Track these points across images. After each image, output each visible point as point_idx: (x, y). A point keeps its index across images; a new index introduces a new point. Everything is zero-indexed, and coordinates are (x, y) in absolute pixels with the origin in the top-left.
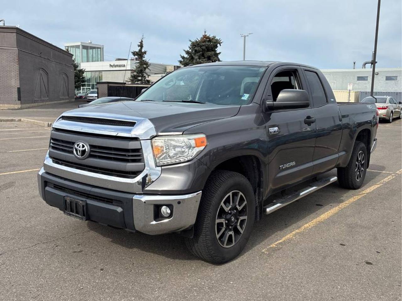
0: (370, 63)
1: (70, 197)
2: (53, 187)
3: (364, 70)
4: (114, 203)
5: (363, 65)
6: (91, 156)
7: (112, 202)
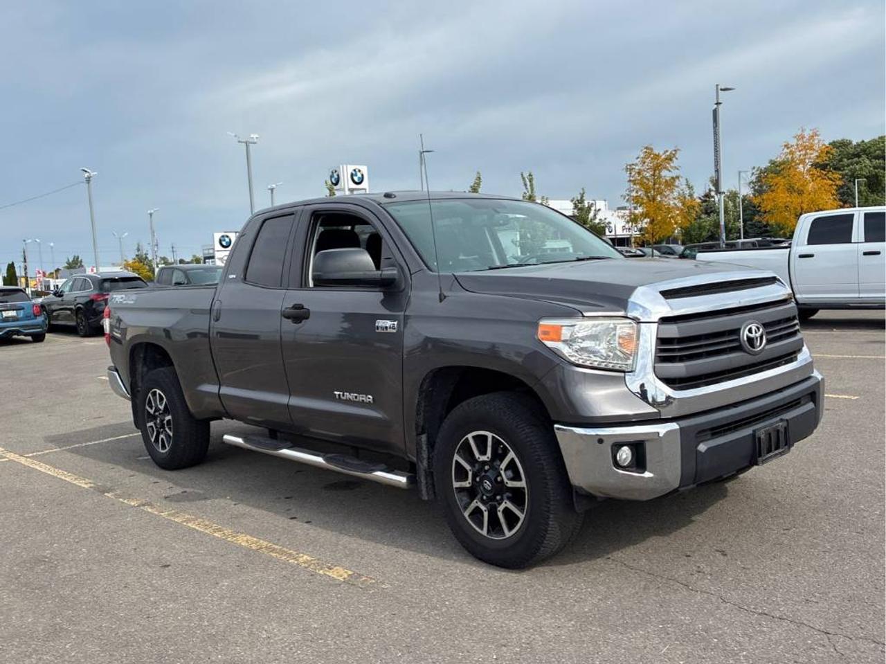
2: (709, 437)
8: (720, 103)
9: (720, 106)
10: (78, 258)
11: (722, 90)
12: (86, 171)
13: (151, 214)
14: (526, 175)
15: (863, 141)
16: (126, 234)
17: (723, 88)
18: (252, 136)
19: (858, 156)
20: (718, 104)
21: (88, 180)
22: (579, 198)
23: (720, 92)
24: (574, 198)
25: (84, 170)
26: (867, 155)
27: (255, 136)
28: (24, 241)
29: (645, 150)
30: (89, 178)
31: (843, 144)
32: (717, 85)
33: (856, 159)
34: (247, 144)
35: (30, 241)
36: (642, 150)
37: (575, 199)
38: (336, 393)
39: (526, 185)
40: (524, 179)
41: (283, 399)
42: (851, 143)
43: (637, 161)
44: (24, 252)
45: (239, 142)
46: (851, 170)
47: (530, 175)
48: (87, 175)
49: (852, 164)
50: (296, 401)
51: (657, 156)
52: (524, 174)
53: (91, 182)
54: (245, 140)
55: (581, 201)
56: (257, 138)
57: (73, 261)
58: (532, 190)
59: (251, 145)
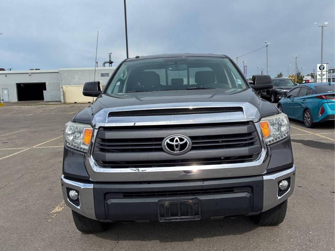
0: (108, 63)
1: (168, 200)
3: (104, 68)
4: (235, 191)
5: (103, 64)
6: (193, 148)
7: (233, 191)
10: (281, 73)
12: (266, 43)
13: (296, 57)
16: (290, 65)
18: (325, 23)
21: (267, 46)
25: (265, 42)
27: (326, 23)
28: (258, 68)
30: (267, 45)
34: (322, 27)
35: (259, 68)
44: (262, 72)
45: (319, 26)
48: (267, 44)
53: (268, 47)
54: (321, 26)
56: (327, 24)
57: (280, 74)
59: (324, 27)
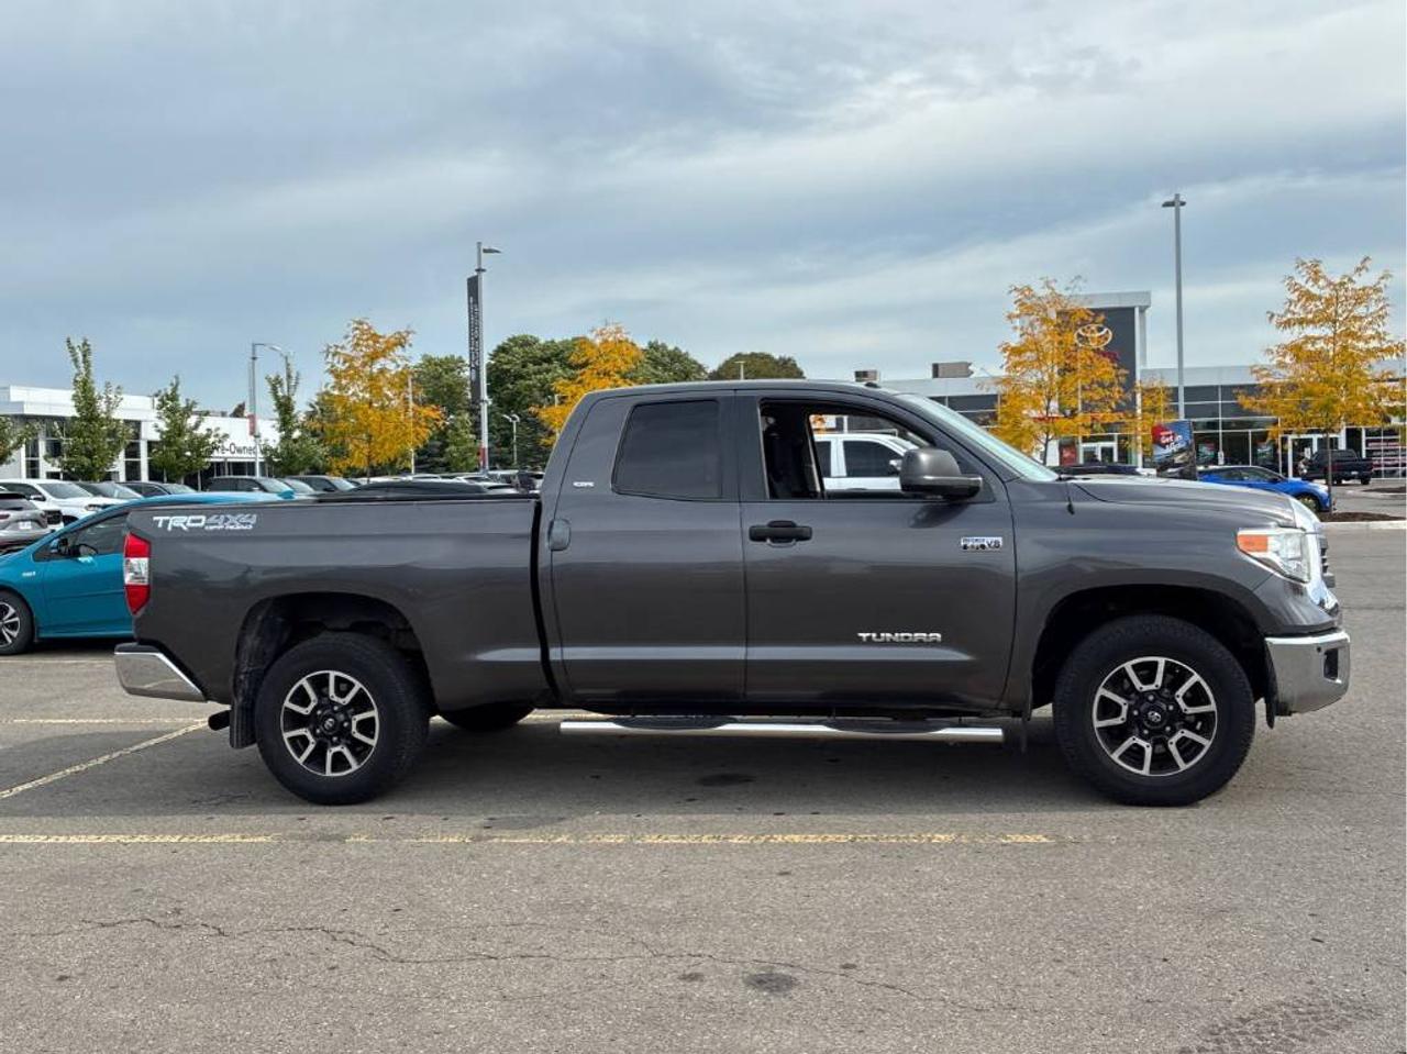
8: (484, 270)
9: (483, 274)
11: (485, 251)
14: (77, 342)
15: (553, 342)
17: (486, 248)
19: (548, 361)
20: (479, 270)
22: (169, 393)
23: (483, 255)
24: (160, 391)
26: (560, 360)
29: (355, 325)
31: (526, 343)
32: (479, 244)
33: (545, 365)
36: (349, 325)
37: (163, 393)
38: (861, 634)
39: (76, 361)
40: (72, 349)
41: (736, 653)
42: (536, 341)
43: (344, 342)
46: (539, 380)
47: (85, 344)
49: (540, 372)
50: (760, 653)
51: (375, 338)
52: (72, 341)
55: (174, 397)
58: (87, 367)
